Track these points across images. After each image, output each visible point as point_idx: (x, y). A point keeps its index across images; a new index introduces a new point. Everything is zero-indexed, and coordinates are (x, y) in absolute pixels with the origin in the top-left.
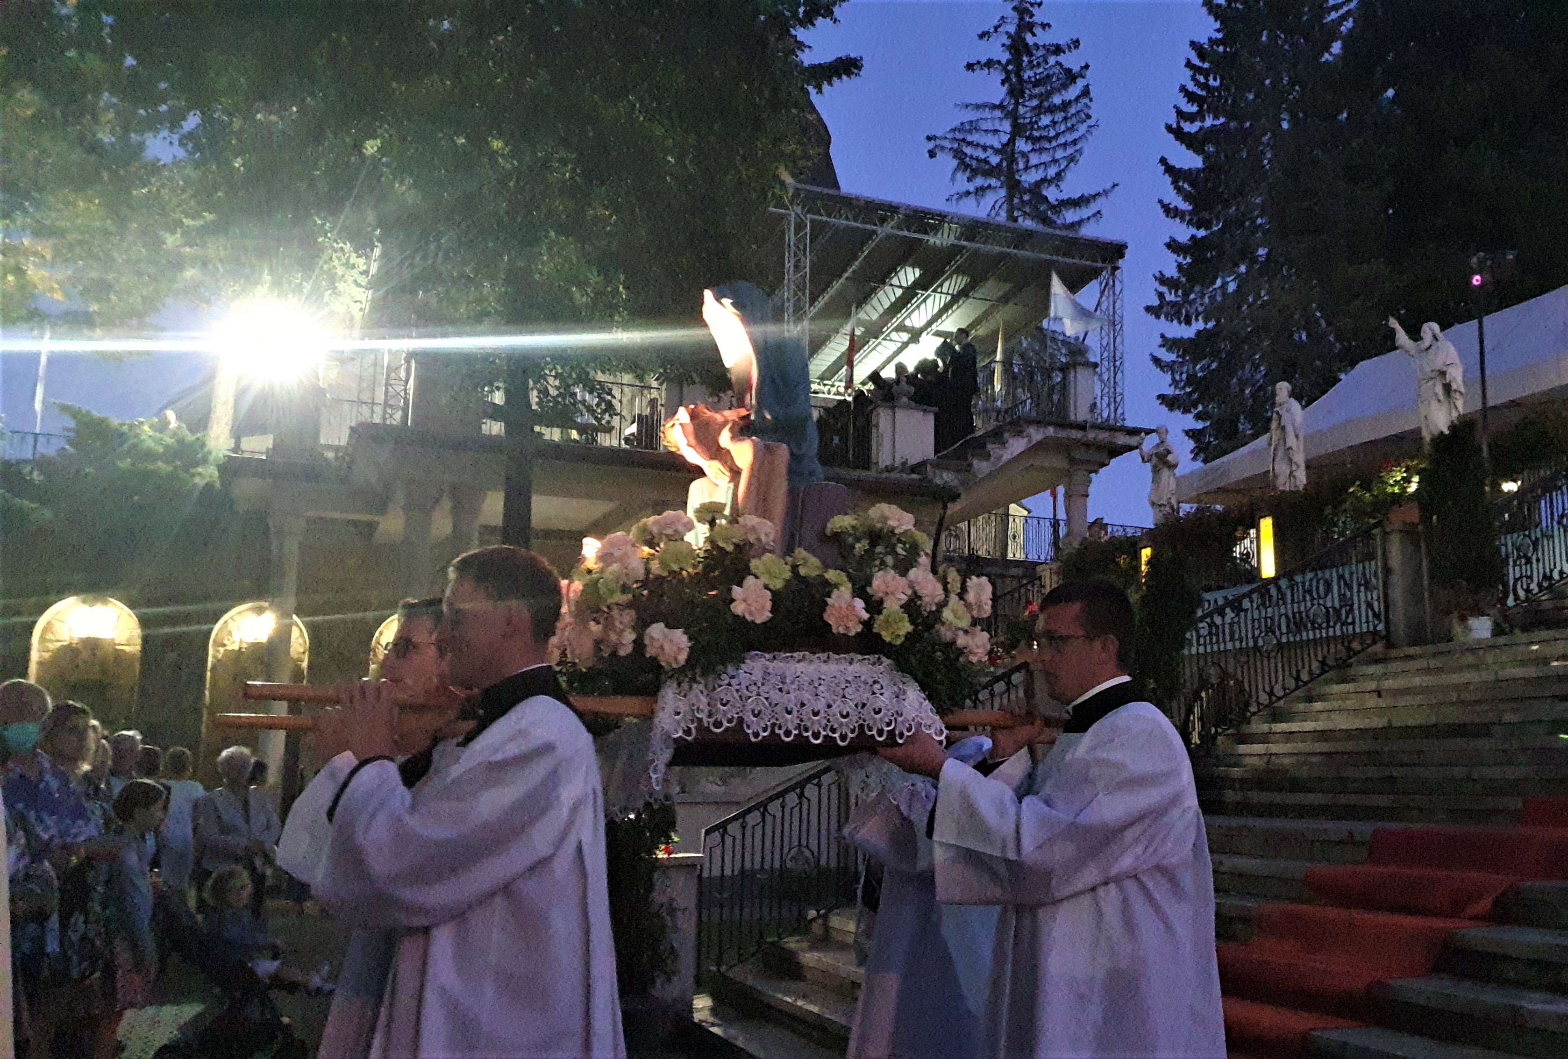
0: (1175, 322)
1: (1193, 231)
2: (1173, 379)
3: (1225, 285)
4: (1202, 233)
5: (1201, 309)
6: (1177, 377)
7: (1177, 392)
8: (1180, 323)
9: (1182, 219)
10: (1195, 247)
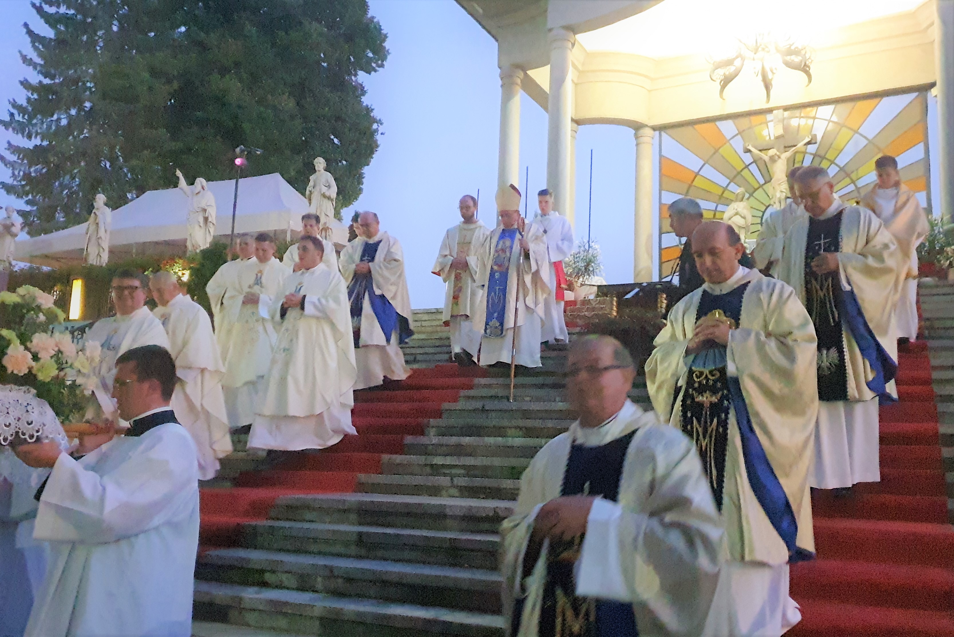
0: (20, 135)
1: (41, 78)
2: (13, 174)
3: (59, 119)
4: (47, 81)
5: (39, 131)
6: (16, 173)
7: (15, 183)
8: (23, 137)
9: (35, 68)
10: (40, 89)
